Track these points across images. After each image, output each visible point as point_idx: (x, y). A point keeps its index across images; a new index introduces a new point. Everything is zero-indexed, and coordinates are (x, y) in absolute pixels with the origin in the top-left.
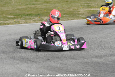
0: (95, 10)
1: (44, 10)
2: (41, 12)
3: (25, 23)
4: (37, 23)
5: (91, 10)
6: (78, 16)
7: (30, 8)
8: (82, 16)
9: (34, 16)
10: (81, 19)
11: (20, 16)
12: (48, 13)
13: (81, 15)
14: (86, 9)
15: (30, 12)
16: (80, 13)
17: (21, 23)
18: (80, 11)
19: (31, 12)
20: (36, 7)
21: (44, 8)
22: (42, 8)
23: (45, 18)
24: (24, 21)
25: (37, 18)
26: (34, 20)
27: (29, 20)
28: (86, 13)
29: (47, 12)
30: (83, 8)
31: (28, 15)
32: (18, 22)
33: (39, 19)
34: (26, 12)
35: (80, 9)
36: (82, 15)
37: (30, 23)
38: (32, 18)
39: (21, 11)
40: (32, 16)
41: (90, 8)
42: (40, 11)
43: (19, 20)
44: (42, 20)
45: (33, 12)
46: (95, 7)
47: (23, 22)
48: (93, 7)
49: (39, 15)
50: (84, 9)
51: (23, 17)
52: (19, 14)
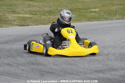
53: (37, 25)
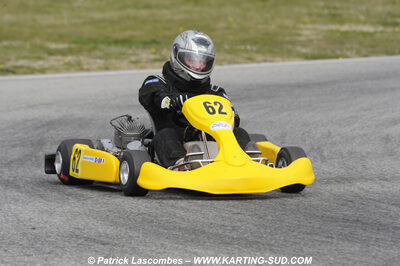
53: (366, 56)
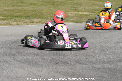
0: (83, 14)
1: (32, 12)
2: (30, 14)
3: (16, 24)
4: (28, 25)
5: (79, 14)
6: (68, 20)
7: (18, 9)
8: (72, 20)
9: (24, 18)
10: (72, 22)
11: (10, 17)
12: (37, 15)
13: (70, 19)
14: (74, 13)
15: (18, 14)
16: (68, 16)
17: (12, 25)
18: (68, 14)
19: (20, 14)
20: (24, 9)
21: (32, 10)
22: (30, 10)
23: (35, 20)
24: (14, 22)
25: (27, 20)
26: (24, 21)
27: (19, 22)
28: (75, 17)
29: (35, 15)
30: (70, 11)
31: (17, 16)
32: (9, 23)
33: (30, 21)
34: (14, 13)
35: (68, 12)
36: (72, 18)
37: (21, 25)
38: (22, 19)
39: (9, 12)
40: (22, 18)
41: (78, 12)
42: (28, 12)
43: (9, 21)
44: (32, 22)
45: (21, 14)
46: (83, 11)
47: (14, 24)
48: (81, 11)
49: (28, 16)
50: (72, 13)
51: (13, 19)
52: (9, 16)
